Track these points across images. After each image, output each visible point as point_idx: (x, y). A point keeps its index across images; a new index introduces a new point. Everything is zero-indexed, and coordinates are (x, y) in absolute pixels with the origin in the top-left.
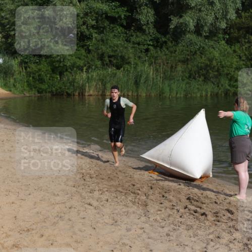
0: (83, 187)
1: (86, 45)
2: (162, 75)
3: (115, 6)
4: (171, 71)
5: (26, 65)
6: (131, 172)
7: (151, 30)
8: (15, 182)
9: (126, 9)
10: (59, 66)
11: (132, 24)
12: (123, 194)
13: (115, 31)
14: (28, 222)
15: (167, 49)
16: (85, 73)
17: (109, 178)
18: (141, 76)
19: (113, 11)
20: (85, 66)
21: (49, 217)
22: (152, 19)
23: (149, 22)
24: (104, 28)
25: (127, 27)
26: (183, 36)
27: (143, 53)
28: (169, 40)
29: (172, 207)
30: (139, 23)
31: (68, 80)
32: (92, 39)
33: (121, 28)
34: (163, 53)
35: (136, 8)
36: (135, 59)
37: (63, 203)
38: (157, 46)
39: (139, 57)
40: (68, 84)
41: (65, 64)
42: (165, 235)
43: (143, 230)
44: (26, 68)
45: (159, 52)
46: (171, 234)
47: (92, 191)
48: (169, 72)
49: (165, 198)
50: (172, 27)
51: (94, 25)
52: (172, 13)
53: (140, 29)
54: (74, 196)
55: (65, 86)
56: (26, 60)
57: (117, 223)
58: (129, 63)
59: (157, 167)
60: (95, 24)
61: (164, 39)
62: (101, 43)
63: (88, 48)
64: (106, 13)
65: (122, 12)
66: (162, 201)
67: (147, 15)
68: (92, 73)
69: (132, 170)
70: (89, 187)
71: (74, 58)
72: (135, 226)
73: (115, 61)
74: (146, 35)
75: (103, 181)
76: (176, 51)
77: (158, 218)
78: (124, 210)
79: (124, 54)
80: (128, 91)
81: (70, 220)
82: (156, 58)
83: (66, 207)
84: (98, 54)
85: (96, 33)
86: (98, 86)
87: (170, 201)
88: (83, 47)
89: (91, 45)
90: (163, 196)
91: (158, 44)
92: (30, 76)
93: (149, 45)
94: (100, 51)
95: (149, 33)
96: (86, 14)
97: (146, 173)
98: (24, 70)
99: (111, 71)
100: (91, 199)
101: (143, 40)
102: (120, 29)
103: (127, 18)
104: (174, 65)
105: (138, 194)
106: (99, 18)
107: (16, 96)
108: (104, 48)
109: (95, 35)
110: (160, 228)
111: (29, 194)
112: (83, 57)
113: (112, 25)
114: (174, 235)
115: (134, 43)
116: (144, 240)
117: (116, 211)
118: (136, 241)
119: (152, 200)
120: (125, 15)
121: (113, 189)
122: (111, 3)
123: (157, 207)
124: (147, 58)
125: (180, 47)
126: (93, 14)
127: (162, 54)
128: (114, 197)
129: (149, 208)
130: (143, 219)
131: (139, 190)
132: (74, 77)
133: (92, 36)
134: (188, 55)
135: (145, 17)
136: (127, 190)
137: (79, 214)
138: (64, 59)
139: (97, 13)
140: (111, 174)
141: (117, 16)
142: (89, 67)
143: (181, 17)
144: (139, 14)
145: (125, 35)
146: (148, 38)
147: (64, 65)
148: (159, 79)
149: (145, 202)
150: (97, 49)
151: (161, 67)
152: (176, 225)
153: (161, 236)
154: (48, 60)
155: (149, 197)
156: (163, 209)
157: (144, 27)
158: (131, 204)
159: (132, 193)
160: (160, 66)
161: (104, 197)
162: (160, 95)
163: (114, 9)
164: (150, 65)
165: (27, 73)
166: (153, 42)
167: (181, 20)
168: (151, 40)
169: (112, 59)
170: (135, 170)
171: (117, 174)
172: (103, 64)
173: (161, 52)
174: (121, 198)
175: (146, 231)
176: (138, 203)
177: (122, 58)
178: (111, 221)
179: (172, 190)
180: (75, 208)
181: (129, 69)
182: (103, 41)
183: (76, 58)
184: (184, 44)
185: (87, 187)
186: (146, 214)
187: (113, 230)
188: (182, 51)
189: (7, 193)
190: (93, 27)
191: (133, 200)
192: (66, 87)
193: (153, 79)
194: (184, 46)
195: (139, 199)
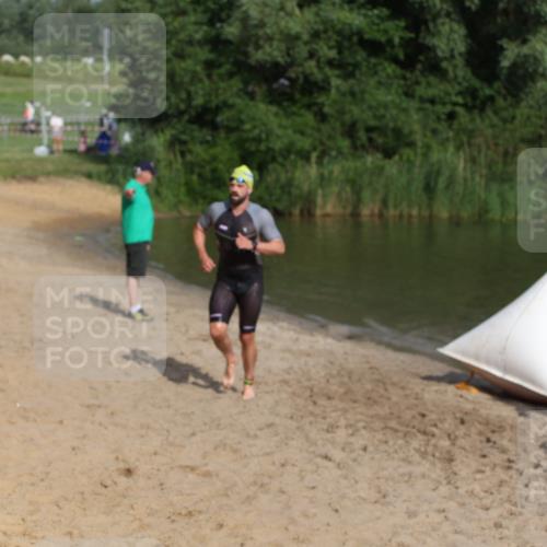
0: (312, 419)
1: (315, 104)
2: (484, 171)
3: (378, 17)
4: (505, 163)
5: (184, 148)
6: (417, 386)
7: (460, 71)
8: (160, 407)
9: (402, 24)
10: (258, 151)
11: (417, 58)
12: (400, 434)
13: (381, 73)
14: (188, 495)
15: (496, 113)
16: (314, 166)
17: (369, 399)
18: (438, 173)
19: (375, 28)
20: (315, 149)
21: (235, 485)
22: (461, 47)
23: (456, 53)
24: (356, 66)
25: (407, 64)
26: (530, 84)
27: (443, 123)
28: (499, 93)
29: (507, 464)
30: (432, 55)
31: (277, 180)
32: (329, 90)
33: (393, 66)
34: (487, 122)
35: (426, 22)
36: (425, 136)
37: (268, 454)
38: (474, 107)
39: (434, 132)
40: (278, 191)
41: (271, 145)
42: (492, 525)
43: (443, 515)
44: (183, 154)
45: (478, 121)
46: (504, 523)
47: (331, 429)
48: (500, 166)
49: (491, 444)
50: (505, 63)
51: (334, 59)
52: (505, 33)
53: (435, 68)
54: (293, 439)
55: (271, 195)
56: (184, 137)
57: (388, 499)
58: (411, 145)
59: (476, 376)
60: (337, 57)
61: (488, 92)
62: (349, 98)
63: (321, 110)
64: (359, 33)
65: (396, 31)
66: (485, 452)
67: (450, 38)
68: (330, 167)
69: (419, 381)
70: (324, 418)
71: (290, 132)
72: (425, 507)
73: (380, 141)
74: (449, 82)
75: (356, 405)
76: (514, 118)
77: (477, 488)
78: (401, 470)
79: (399, 123)
80: (410, 206)
81: (283, 492)
82: (471, 134)
83: (274, 463)
84: (343, 124)
85: (338, 76)
86: (344, 195)
87: (504, 451)
88: (308, 107)
89: (327, 103)
90: (488, 440)
91: (476, 103)
92: (192, 172)
93: (455, 104)
94: (347, 118)
95: (456, 77)
96: (316, 35)
97: (451, 389)
98: (179, 159)
99: (372, 163)
100: (329, 446)
101: (442, 94)
102: (391, 69)
103: (405, 43)
104: (511, 150)
105: (433, 435)
106: (346, 44)
107: (161, 215)
108: (356, 110)
109: (335, 82)
110: (480, 511)
111: (193, 434)
112: (309, 131)
113: (373, 60)
114: (511, 525)
115: (422, 100)
116: (445, 537)
117: (386, 473)
118: (429, 540)
119: (464, 449)
120: (401, 38)
121: (378, 424)
122: (371, 10)
123: (474, 465)
124: (451, 134)
125: (523, 110)
126: (330, 33)
127: (484, 125)
128: (380, 441)
129: (457, 466)
130: (444, 490)
131: (435, 425)
132: (289, 175)
133: (329, 84)
134: (542, 127)
135: (445, 40)
136: (407, 426)
137: (302, 478)
138: (268, 136)
139: (339, 33)
140: (373, 390)
141: (383, 39)
142: (323, 154)
143: (525, 41)
144: (433, 35)
145: (402, 82)
146: (453, 89)
147: (269, 149)
148: (477, 179)
149: (449, 452)
150: (342, 112)
151: (483, 155)
152: (515, 505)
153: (483, 529)
154: (234, 137)
155: (459, 442)
156: (488, 469)
157: (444, 64)
158: (417, 458)
159: (419, 431)
160: (479, 152)
161: (358, 442)
162: (480, 216)
163: (378, 25)
164: (459, 148)
165: (185, 164)
166: (464, 98)
167: (525, 50)
168: (459, 93)
169: (374, 135)
170: (425, 382)
171: (386, 390)
172: (355, 147)
173: (483, 120)
174: (395, 444)
175: (450, 516)
176: (434, 456)
177: (397, 132)
178: (374, 495)
179: (508, 427)
180: (293, 465)
181: (412, 158)
182: (353, 94)
183: (295, 132)
184: (531, 102)
185: (320, 420)
186: (451, 478)
187: (378, 514)
188: (529, 118)
189: (143, 432)
190: (330, 63)
191: (423, 449)
192: (274, 198)
193: (465, 180)
194: (531, 107)
195: (435, 446)
